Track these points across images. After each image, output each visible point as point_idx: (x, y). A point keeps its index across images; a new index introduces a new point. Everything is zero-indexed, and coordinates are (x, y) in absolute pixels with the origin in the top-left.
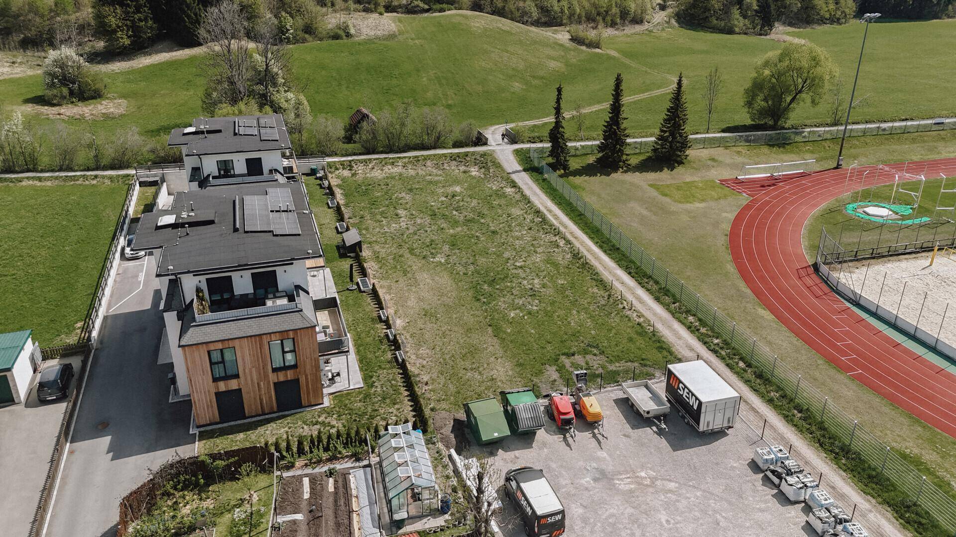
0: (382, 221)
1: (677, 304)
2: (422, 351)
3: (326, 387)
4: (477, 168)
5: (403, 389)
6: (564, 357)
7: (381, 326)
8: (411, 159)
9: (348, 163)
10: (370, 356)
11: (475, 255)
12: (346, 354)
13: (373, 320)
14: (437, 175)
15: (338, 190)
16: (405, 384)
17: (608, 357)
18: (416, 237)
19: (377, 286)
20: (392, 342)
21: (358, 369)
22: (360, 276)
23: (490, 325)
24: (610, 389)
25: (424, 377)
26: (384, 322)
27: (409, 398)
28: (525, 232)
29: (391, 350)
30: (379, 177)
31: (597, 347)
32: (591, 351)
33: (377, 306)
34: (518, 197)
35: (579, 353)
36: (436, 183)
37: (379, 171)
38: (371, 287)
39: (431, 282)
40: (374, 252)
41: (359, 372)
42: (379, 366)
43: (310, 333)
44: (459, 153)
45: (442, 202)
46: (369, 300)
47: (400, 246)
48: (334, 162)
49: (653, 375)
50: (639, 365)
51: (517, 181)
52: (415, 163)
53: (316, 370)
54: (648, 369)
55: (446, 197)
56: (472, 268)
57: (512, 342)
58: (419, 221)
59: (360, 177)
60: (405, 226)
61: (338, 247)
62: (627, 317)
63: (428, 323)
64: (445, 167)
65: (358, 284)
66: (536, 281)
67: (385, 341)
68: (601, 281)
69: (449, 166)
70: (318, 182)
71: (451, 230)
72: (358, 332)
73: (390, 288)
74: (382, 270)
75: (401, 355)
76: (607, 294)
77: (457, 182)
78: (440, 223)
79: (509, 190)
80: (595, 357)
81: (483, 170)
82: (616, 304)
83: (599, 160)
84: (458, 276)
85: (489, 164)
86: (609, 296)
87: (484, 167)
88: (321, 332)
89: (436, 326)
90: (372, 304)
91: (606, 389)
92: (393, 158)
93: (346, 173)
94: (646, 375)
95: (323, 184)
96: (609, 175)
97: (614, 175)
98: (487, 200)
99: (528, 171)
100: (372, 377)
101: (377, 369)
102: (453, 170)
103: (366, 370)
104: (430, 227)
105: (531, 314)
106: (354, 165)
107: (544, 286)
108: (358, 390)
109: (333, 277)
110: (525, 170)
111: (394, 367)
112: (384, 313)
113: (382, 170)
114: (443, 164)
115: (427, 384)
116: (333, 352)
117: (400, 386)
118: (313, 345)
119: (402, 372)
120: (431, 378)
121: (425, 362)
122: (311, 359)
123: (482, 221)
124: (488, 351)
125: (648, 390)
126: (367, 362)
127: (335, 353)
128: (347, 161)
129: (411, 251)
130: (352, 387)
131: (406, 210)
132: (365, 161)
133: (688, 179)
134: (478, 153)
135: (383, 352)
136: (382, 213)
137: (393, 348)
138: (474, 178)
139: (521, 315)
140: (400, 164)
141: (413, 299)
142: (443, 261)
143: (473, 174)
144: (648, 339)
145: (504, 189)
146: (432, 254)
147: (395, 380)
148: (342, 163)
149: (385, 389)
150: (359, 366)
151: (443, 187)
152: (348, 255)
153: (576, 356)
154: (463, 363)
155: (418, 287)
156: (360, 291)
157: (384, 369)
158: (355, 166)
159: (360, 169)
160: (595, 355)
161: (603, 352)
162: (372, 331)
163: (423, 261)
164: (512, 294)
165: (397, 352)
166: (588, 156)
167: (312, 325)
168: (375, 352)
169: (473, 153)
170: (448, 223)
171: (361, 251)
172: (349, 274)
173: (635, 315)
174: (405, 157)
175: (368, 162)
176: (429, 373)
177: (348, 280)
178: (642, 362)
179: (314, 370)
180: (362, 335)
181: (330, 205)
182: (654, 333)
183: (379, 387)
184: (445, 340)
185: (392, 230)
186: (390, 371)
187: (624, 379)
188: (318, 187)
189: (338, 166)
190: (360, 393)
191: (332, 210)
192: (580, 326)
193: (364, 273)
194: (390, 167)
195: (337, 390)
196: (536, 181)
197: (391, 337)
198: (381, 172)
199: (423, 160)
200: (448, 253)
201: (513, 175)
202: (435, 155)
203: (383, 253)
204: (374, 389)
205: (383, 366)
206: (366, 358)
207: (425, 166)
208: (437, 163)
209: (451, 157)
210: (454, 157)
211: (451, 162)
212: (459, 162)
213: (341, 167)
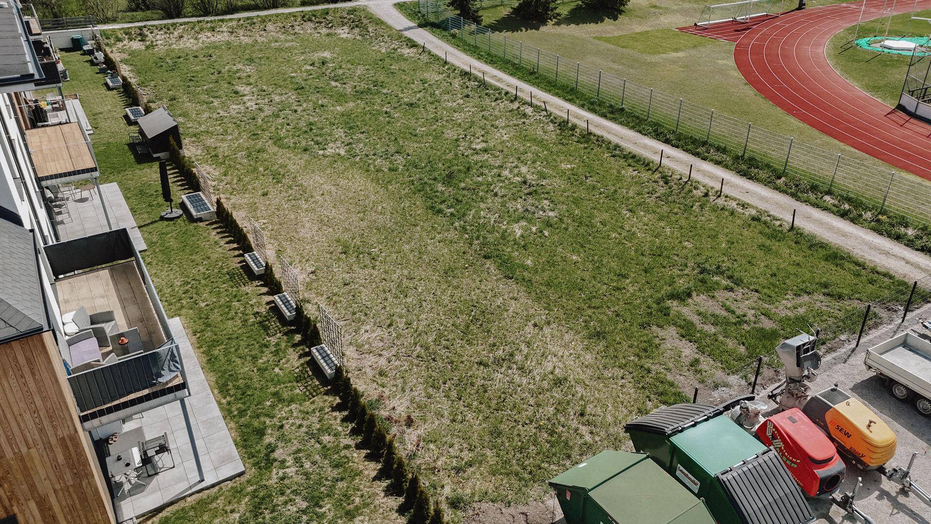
0: (212, 102)
1: (783, 179)
2: (366, 336)
3: (131, 493)
4: (346, 29)
5: (358, 456)
6: (675, 303)
7: (252, 289)
8: (241, 22)
9: (138, 31)
10: (245, 368)
11: (396, 139)
12: (179, 394)
13: (232, 276)
14: (286, 41)
15: (124, 66)
16: (359, 439)
17: (756, 291)
18: (280, 121)
19: (227, 205)
20: (291, 323)
21: (217, 412)
22: (187, 191)
23: (486, 257)
25: (394, 403)
26: (259, 277)
27: (385, 483)
28: (461, 102)
29: (295, 346)
30: (194, 48)
31: (720, 273)
32: (717, 283)
33: (235, 245)
34: (425, 58)
35: (697, 290)
36: (289, 49)
37: (192, 40)
38: (213, 209)
39: (333, 188)
40: (207, 149)
41: (222, 423)
42: (276, 394)
43: (22, 360)
44: (315, 11)
45: (307, 71)
46: (214, 235)
47: (254, 135)
48: (113, 30)
51: (415, 39)
52: (249, 28)
53: (76, 475)
55: (313, 64)
56: (400, 159)
57: (548, 285)
58: (277, 98)
59: (161, 48)
60: (255, 107)
61: (132, 146)
62: (723, 209)
63: (355, 267)
64: (296, 30)
65: (183, 206)
66: (524, 169)
67: (274, 324)
68: (632, 158)
69: (303, 29)
70: (88, 58)
71: (338, 108)
72: (200, 310)
73: (253, 208)
74: (229, 178)
75: (326, 357)
77: (320, 47)
78: (314, 99)
79: (406, 51)
80: (733, 295)
81: (357, 30)
82: (686, 190)
83: (517, 12)
84: (380, 175)
85: (365, 21)
86: (665, 178)
87: (357, 26)
88: (86, 337)
89: (376, 273)
90: (222, 243)
92: (211, 21)
93: (136, 45)
95: (96, 58)
96: (537, 29)
97: (543, 29)
98: (380, 63)
99: (426, 27)
100: (261, 433)
101: (273, 406)
102: (311, 34)
103: (242, 413)
104: (301, 105)
105: (551, 226)
106: (148, 33)
107: (543, 176)
108: (230, 484)
109: (127, 198)
110: (420, 26)
111: (315, 389)
112: (255, 260)
113: (196, 39)
114: (292, 26)
115: (410, 422)
116: (132, 396)
117: (347, 447)
118: (43, 399)
119: (338, 400)
120: (412, 401)
121: (382, 362)
122: (48, 446)
123: (385, 91)
124: (510, 313)
125: (917, 353)
126: (238, 388)
127: (140, 400)
128: (135, 27)
129: (278, 141)
130: (209, 480)
131: (250, 84)
132: (167, 27)
133: (638, 29)
134: (343, 10)
135: (276, 353)
136: (208, 92)
137: (298, 338)
138: (345, 40)
139: (534, 229)
140: (225, 29)
141: (307, 225)
142: (342, 152)
143: (344, 36)
144: (795, 244)
145: (399, 50)
146: (317, 143)
147: (328, 430)
148: (127, 32)
149: (307, 465)
150: (219, 403)
151: (302, 53)
152: (155, 156)
153: (697, 298)
154: (470, 350)
155: (312, 200)
156: (191, 219)
157: (292, 401)
158: (150, 35)
159: (159, 38)
160: (729, 289)
161: (739, 281)
162: (236, 304)
163: (306, 156)
164: (496, 195)
165: (314, 350)
166: (498, 8)
167: (24, 328)
168: (255, 358)
169: (336, 10)
170: (328, 97)
171: (181, 148)
172: (160, 189)
173: (735, 205)
174: (231, 20)
175: (171, 28)
176: (403, 390)
177: (161, 200)
179: (68, 477)
180: (212, 317)
181: (111, 84)
183: (290, 461)
184: (409, 300)
185: (233, 113)
186: (307, 406)
188: (88, 65)
189: (120, 36)
190: (238, 493)
191: (115, 92)
192: (656, 237)
193: (192, 183)
194: (209, 34)
195: (166, 500)
196: (443, 38)
197: (287, 314)
198: (195, 42)
199: (261, 22)
200: (347, 140)
201: (407, 32)
202: (277, 15)
203: (224, 148)
204: (275, 474)
205: (285, 395)
206: (234, 377)
207: (265, 30)
208: (283, 25)
209: (304, 17)
210: (307, 17)
211: (305, 23)
212: (317, 22)
213: (126, 37)
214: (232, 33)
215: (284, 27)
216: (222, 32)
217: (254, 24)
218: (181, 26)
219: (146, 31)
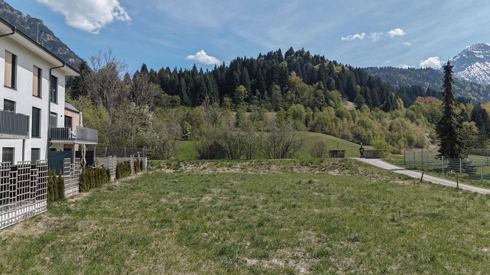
4: (337, 170)
8: (253, 163)
9: (177, 163)
48: (160, 162)
51: (408, 175)
52: (257, 166)
79: (400, 182)
81: (346, 171)
85: (355, 165)
93: (169, 171)
114: (292, 168)
138: (336, 177)
140: (239, 166)
143: (335, 175)
145: (392, 181)
148: (169, 164)
158: (183, 166)
169: (329, 160)
194: (226, 169)
201: (396, 171)
207: (269, 169)
208: (284, 167)
209: (302, 162)
210: (305, 163)
211: (302, 167)
212: (313, 167)
213: (166, 167)
214: (243, 169)
215: (285, 168)
216: (236, 168)
217: (262, 164)
218: (207, 163)
219: (181, 164)
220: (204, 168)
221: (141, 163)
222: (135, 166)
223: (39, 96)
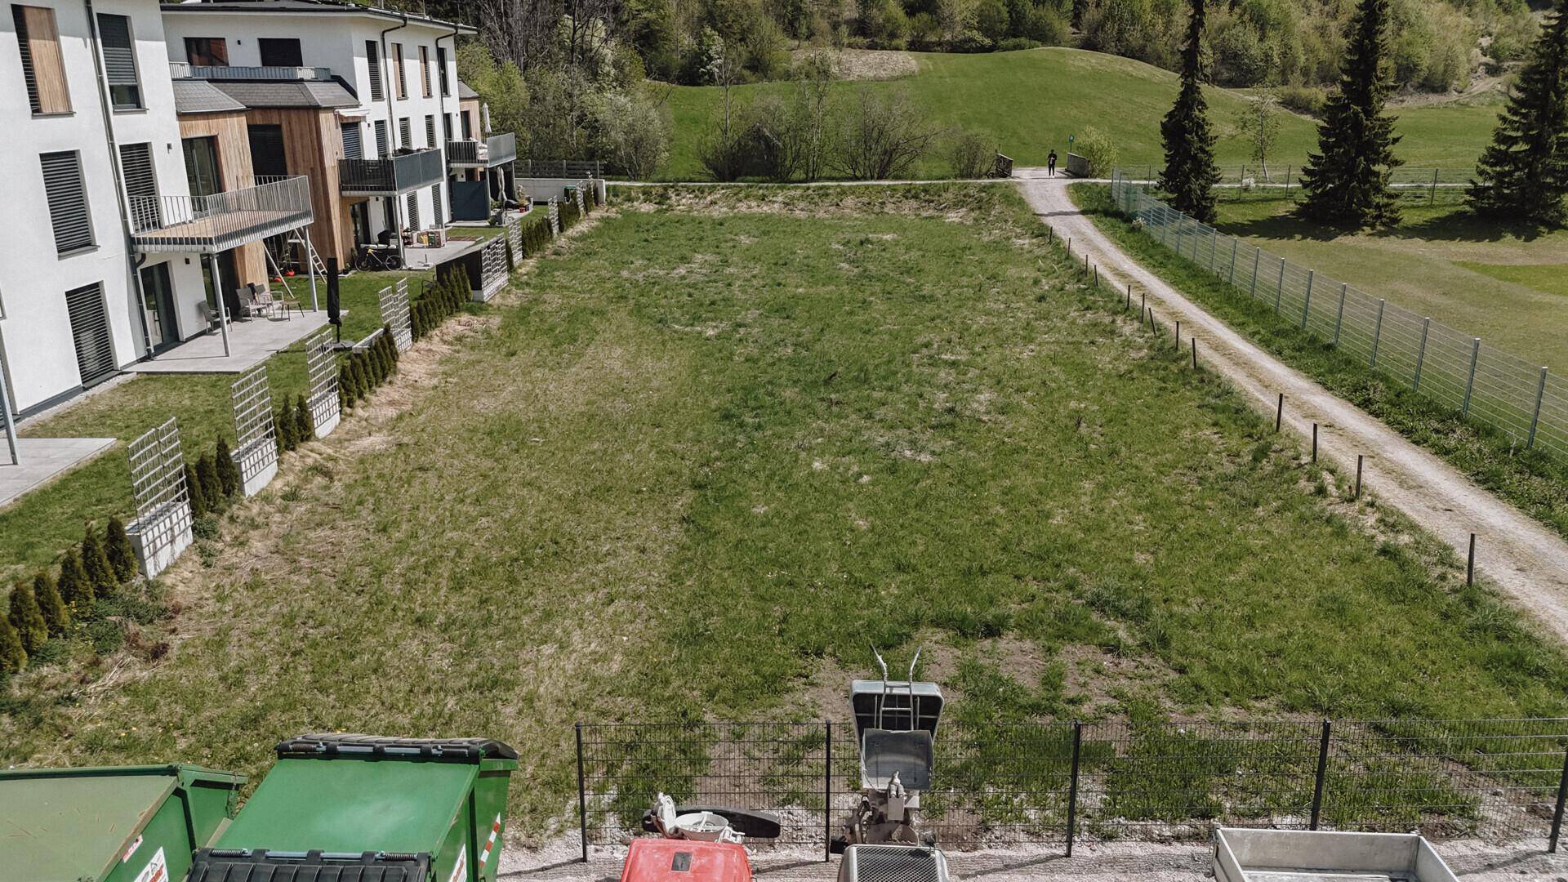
4: (963, 211)
6: (940, 635)
9: (660, 191)
17: (1182, 670)
23: (697, 487)
24: (1139, 849)
28: (1020, 305)
31: (1138, 616)
32: (1095, 630)
34: (1042, 251)
35: (1027, 627)
37: (725, 209)
48: (629, 188)
49: (1465, 810)
50: (1372, 737)
52: (816, 199)
54: (1424, 762)
62: (1329, 521)
68: (1237, 411)
69: (898, 208)
76: (1254, 446)
79: (1026, 240)
80: (1107, 661)
81: (975, 213)
82: (1285, 477)
83: (1304, 210)
85: (997, 202)
86: (1261, 454)
87: (979, 208)
91: (1111, 849)
92: (766, 188)
93: (647, 209)
94: (1410, 798)
96: (1329, 237)
105: (894, 473)
110: (1083, 213)
113: (733, 207)
132: (704, 191)
134: (977, 184)
138: (948, 227)
139: (854, 470)
140: (780, 199)
142: (711, 332)
144: (1433, 618)
145: (1014, 239)
148: (645, 191)
153: (1007, 643)
158: (673, 198)
159: (682, 203)
160: (1113, 648)
161: (1164, 641)
166: (1274, 203)
169: (965, 186)
173: (1371, 519)
175: (706, 193)
178: (1389, 721)
182: (1472, 594)
187: (1257, 802)
189: (633, 196)
192: (1087, 530)
196: (1108, 229)
198: (728, 211)
201: (1049, 218)
202: (870, 189)
207: (838, 205)
208: (869, 201)
209: (909, 191)
210: (913, 192)
211: (906, 201)
212: (926, 201)
213: (642, 197)
214: (788, 204)
216: (774, 202)
217: (827, 195)
218: (721, 190)
219: (671, 193)
220: (713, 203)
221: (596, 191)
222: (585, 202)
223: (429, 95)
